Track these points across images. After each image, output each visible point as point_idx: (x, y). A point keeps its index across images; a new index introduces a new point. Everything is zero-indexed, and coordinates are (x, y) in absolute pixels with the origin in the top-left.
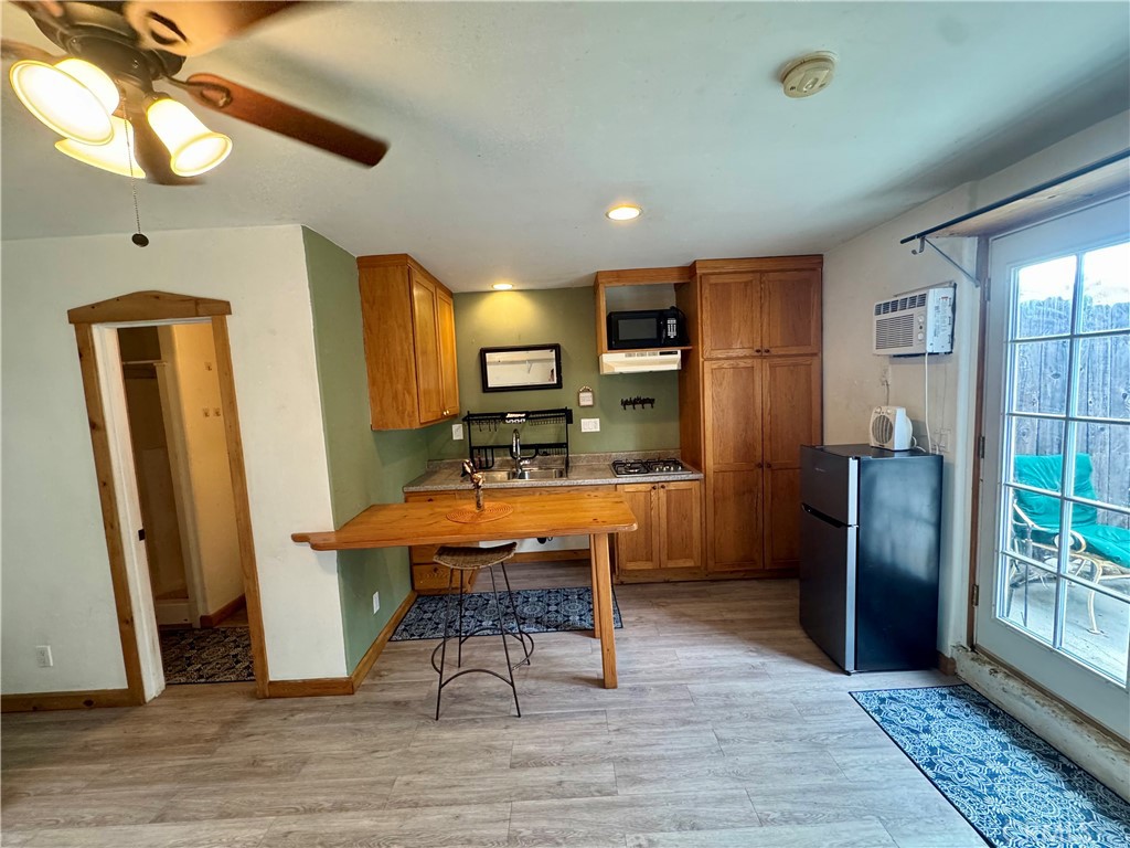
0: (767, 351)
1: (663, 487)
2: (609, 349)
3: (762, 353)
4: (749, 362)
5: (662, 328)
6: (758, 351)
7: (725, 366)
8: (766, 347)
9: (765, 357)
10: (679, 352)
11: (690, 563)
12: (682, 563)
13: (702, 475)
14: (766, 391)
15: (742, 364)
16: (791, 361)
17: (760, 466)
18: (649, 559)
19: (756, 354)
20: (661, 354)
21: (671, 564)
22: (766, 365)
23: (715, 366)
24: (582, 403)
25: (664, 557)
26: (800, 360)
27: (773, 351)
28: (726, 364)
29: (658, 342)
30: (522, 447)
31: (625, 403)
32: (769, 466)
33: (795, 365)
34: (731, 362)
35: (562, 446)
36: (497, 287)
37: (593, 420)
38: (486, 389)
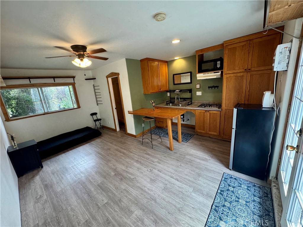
0: (249, 69)
1: (208, 112)
2: (198, 73)
3: (247, 70)
4: (242, 74)
6: (246, 70)
7: (232, 76)
8: (249, 67)
9: (249, 72)
10: (220, 72)
11: (215, 134)
12: (213, 133)
13: (221, 110)
14: (248, 84)
15: (239, 75)
16: (260, 72)
18: (204, 130)
19: (245, 71)
20: (214, 73)
22: (249, 74)
23: (228, 76)
24: (197, 87)
25: (208, 131)
26: (265, 72)
27: (253, 69)
28: (232, 75)
29: (215, 69)
30: (180, 98)
31: (209, 87)
34: (234, 74)
35: (191, 99)
36: (175, 58)
37: (200, 92)
38: (174, 84)
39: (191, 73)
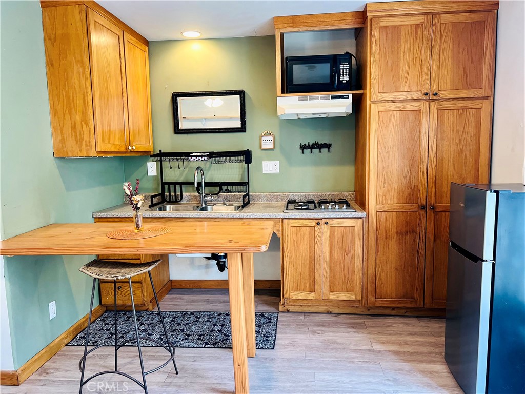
0: (436, 94)
1: (326, 223)
2: (283, 92)
3: (431, 96)
4: (416, 106)
5: (335, 72)
6: (426, 94)
7: (392, 109)
8: (435, 90)
9: (433, 100)
10: (351, 96)
14: (432, 134)
15: (409, 106)
16: (460, 104)
17: (423, 207)
19: (424, 97)
20: (333, 97)
21: (333, 296)
22: (434, 107)
23: (381, 109)
24: (264, 147)
25: (326, 289)
26: (470, 103)
27: (442, 95)
28: (393, 106)
29: (330, 86)
30: (207, 184)
31: (303, 147)
32: (433, 208)
33: (465, 109)
34: (398, 105)
35: (244, 184)
36: (187, 34)
37: (273, 162)
38: (177, 131)
39: (241, 93)
